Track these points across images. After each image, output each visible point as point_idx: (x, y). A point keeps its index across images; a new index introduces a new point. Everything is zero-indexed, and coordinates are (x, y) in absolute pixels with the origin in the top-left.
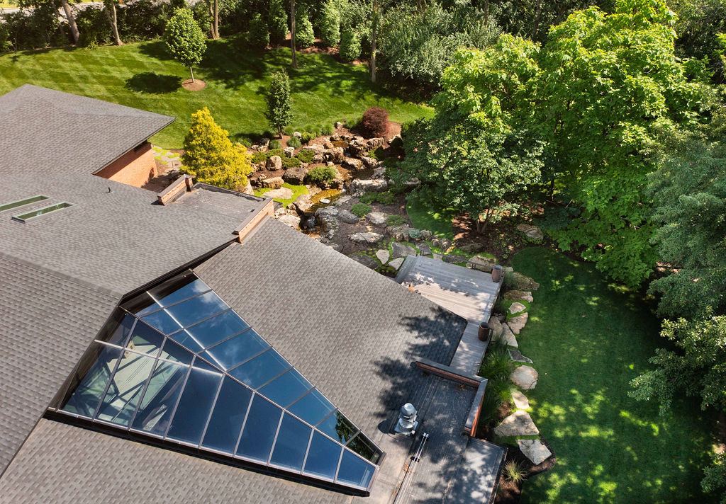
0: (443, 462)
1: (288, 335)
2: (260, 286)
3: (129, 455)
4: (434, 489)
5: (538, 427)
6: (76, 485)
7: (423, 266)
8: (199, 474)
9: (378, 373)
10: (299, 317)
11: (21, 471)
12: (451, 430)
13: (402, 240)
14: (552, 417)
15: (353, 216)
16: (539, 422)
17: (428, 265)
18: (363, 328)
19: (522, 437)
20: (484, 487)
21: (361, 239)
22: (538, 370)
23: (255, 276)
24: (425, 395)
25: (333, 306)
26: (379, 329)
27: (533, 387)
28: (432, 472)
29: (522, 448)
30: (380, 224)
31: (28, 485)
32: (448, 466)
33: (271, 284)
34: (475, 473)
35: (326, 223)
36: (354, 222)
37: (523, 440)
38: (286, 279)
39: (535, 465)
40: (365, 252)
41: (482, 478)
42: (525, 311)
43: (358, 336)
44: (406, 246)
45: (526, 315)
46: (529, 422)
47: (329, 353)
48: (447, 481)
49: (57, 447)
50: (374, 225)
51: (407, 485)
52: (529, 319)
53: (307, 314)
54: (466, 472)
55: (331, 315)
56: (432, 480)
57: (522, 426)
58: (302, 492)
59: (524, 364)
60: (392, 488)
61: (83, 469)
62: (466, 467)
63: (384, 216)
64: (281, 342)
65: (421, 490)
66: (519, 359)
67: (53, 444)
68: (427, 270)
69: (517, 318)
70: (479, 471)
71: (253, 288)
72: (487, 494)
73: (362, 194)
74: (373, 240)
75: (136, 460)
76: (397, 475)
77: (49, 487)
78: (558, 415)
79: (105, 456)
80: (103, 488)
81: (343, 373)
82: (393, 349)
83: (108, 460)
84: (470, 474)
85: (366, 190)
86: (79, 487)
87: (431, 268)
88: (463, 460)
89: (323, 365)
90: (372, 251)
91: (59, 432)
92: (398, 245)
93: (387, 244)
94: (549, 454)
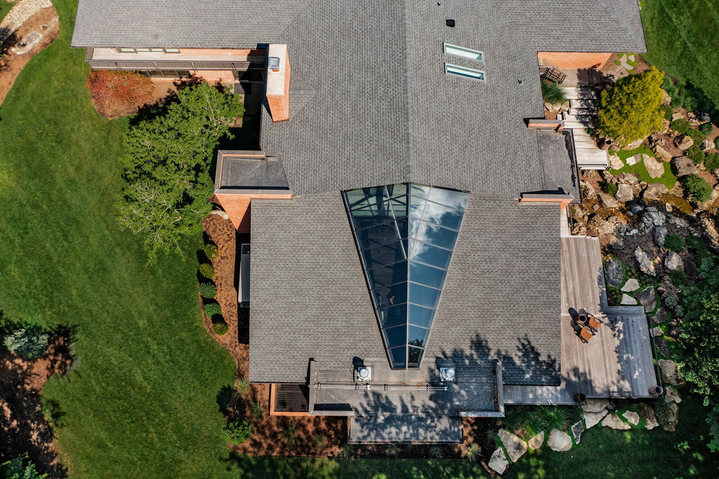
0: (433, 404)
1: (467, 273)
2: (492, 236)
3: (345, 239)
4: (413, 407)
5: (519, 460)
6: (319, 226)
7: (635, 324)
8: (355, 277)
9: (472, 342)
10: (485, 273)
11: (312, 199)
12: (457, 403)
13: (660, 293)
14: (533, 470)
15: (662, 240)
16: (524, 460)
17: (638, 328)
18: (504, 316)
19: (505, 450)
20: (429, 435)
21: (639, 260)
22: (572, 449)
23: (499, 228)
24: (477, 377)
25: (508, 289)
26: (510, 327)
27: (554, 449)
28: (423, 401)
29: (496, 452)
30: (667, 267)
31: (308, 207)
32: (432, 409)
33: (499, 241)
34: (435, 427)
35: (643, 222)
36: (656, 244)
37: (502, 452)
38: (510, 248)
39: (487, 464)
40: (628, 269)
41: (434, 433)
42: (631, 425)
43: (495, 316)
44: (655, 299)
45: (627, 427)
46: (520, 453)
47: (470, 304)
48: (422, 412)
49: (330, 205)
50: (663, 262)
51: (409, 389)
52: (625, 431)
53: (491, 276)
54: (433, 421)
55: (500, 291)
56: (418, 403)
57: (515, 448)
58: (375, 333)
59: (572, 437)
60: (402, 381)
61: (328, 224)
62: (436, 420)
63: (679, 267)
64: (460, 272)
65: (409, 399)
66: (575, 432)
67: (330, 202)
68: (631, 329)
69: (619, 419)
70: (437, 429)
71: (488, 233)
72: (425, 438)
73: (695, 235)
74: (644, 269)
75: (345, 244)
76: (411, 381)
77: (312, 216)
78: (538, 474)
79: (338, 228)
80: (325, 239)
81: (461, 320)
82: (500, 343)
83: (338, 231)
84: (433, 424)
85: (702, 236)
86: (319, 228)
87: (636, 330)
88: (440, 417)
89: (459, 305)
90: (633, 274)
91: (338, 199)
92: (652, 292)
93: (649, 283)
94: (501, 473)
